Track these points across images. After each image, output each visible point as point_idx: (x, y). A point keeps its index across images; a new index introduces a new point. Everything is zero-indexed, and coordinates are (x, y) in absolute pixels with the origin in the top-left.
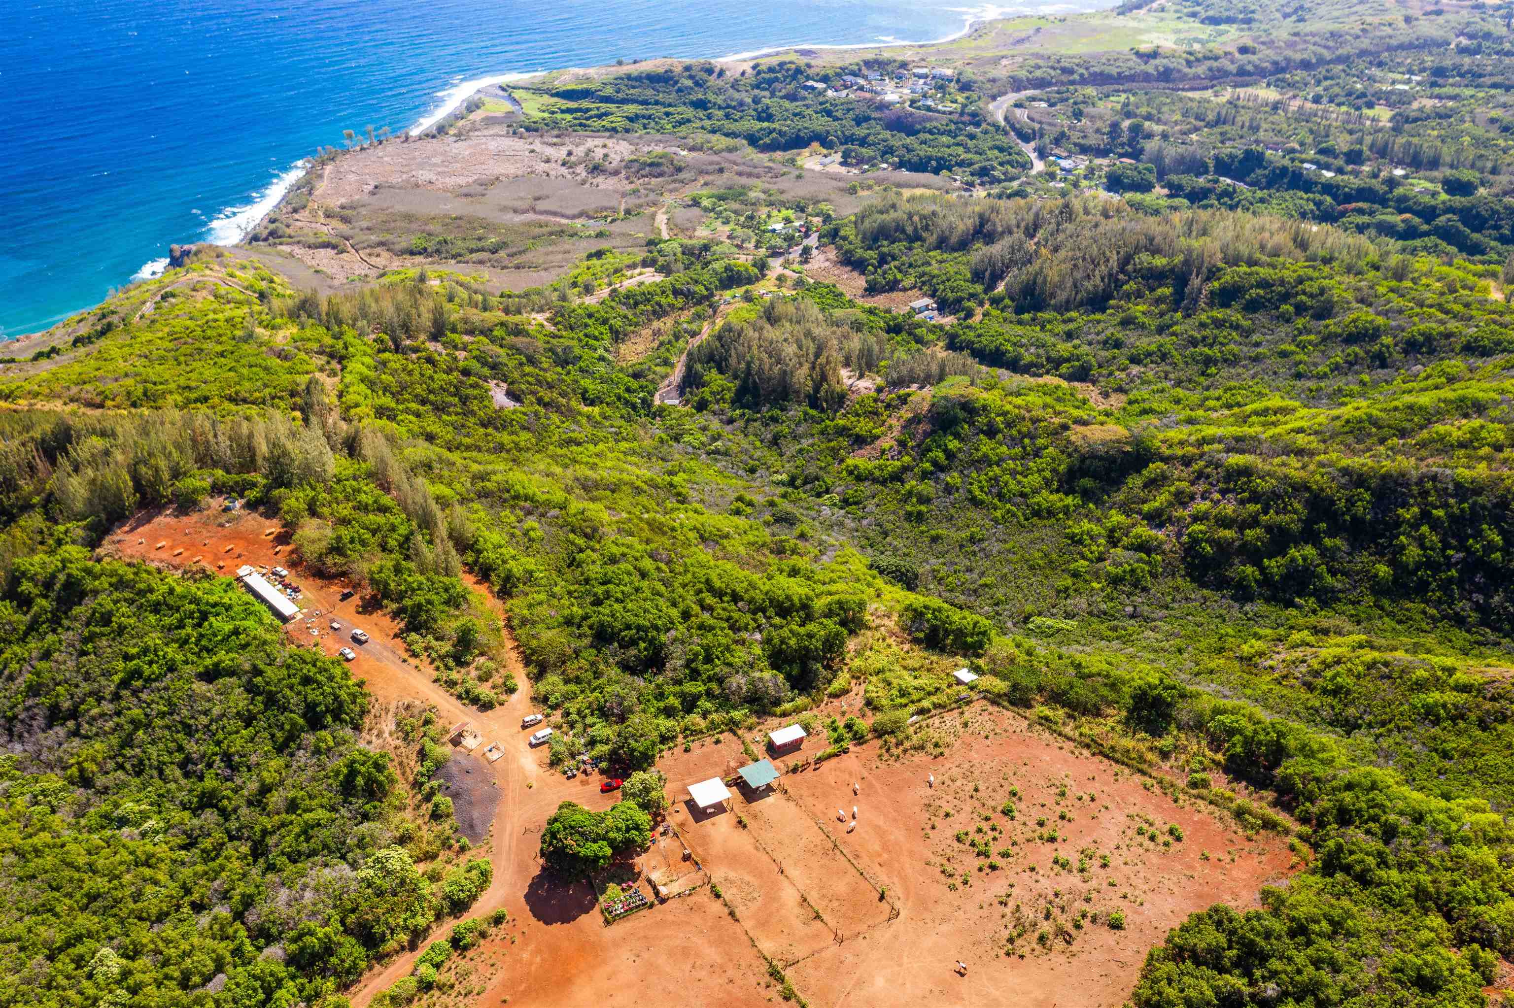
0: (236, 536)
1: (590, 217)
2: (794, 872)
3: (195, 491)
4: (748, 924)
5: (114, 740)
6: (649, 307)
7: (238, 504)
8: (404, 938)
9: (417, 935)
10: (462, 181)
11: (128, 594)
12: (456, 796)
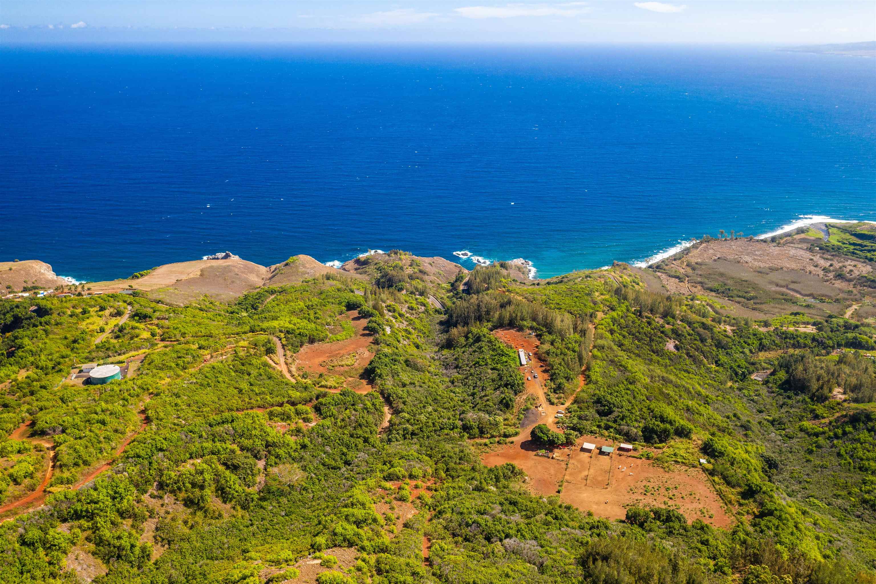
0: (527, 342)
1: (814, 298)
2: (592, 471)
3: (524, 326)
4: (567, 472)
5: (464, 376)
6: (792, 342)
7: (534, 334)
8: (489, 436)
9: (493, 436)
10: (762, 265)
11: (490, 345)
12: (525, 417)
